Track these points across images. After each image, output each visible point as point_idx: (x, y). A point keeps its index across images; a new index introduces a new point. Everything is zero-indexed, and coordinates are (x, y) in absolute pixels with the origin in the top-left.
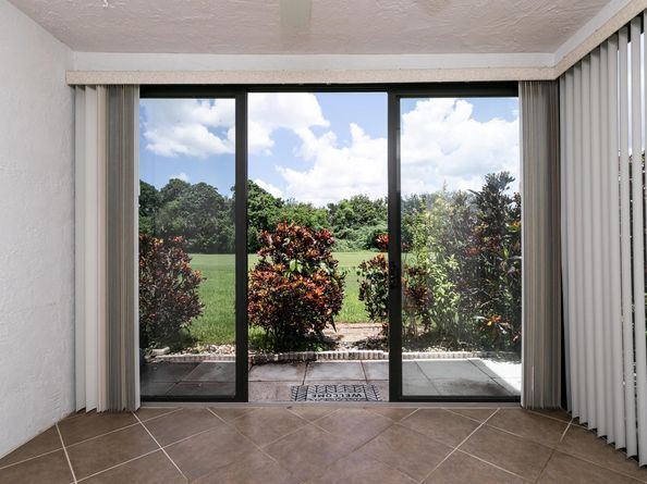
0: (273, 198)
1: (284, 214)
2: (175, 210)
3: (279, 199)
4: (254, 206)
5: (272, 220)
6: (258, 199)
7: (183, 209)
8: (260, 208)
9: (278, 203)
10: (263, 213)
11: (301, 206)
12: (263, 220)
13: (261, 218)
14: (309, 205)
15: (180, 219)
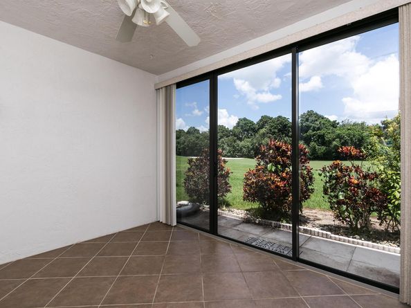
0: (329, 121)
1: (338, 132)
2: (264, 134)
3: (335, 122)
4: (314, 128)
5: (328, 137)
6: (318, 123)
7: (267, 133)
8: (319, 129)
9: (334, 125)
10: (322, 132)
11: (355, 124)
12: (322, 137)
13: (319, 136)
14: (363, 124)
15: (266, 139)
